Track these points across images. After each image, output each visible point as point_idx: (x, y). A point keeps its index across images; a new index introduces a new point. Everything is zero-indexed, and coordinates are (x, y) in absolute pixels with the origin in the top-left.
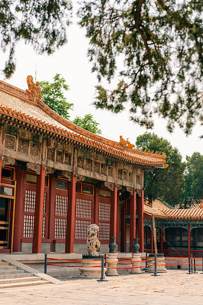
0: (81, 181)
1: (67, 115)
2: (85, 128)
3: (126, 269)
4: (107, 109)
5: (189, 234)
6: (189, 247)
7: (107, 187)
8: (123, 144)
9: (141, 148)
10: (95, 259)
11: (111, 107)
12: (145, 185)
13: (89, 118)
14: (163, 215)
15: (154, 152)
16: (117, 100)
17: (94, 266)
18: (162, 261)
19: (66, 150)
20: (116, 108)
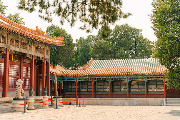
0: (12, 54)
1: (4, 13)
2: (15, 21)
3: (39, 106)
4: (25, 10)
5: (76, 85)
6: (76, 92)
7: (28, 57)
8: (38, 31)
9: (49, 34)
10: (20, 100)
11: (27, 9)
12: (51, 56)
13: (17, 15)
14: (62, 73)
15: (57, 37)
16: (31, 5)
17: (20, 104)
18: (60, 100)
19: (2, 34)
20: (31, 10)
